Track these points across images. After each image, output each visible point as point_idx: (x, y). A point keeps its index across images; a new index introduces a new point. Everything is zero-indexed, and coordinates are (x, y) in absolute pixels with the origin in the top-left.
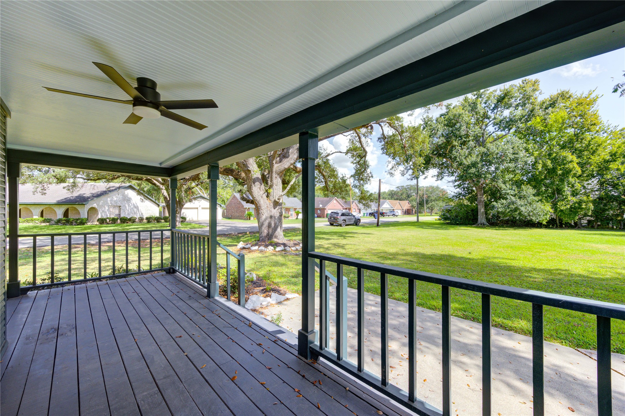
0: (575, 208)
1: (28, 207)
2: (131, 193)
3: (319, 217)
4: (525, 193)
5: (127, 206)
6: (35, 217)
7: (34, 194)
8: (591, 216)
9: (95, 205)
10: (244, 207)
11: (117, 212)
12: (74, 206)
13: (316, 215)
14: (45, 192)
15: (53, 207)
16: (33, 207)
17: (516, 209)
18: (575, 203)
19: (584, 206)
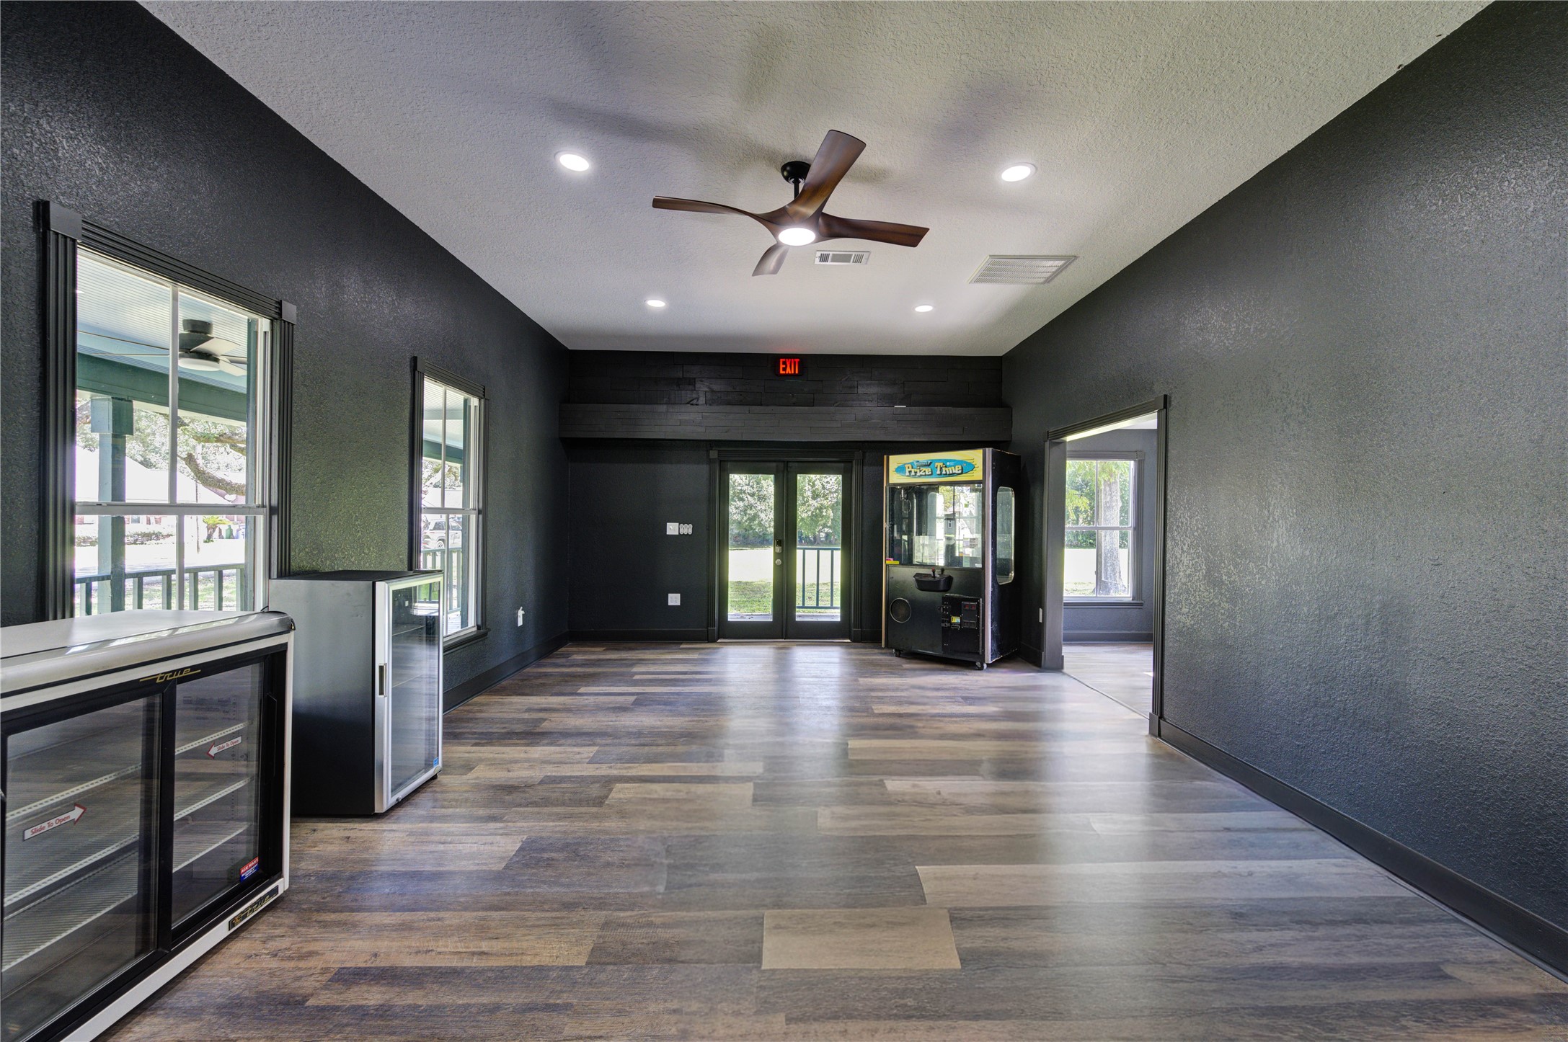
0: (816, 516)
4: (765, 492)
8: (830, 527)
17: (755, 516)
18: (816, 509)
19: (824, 514)
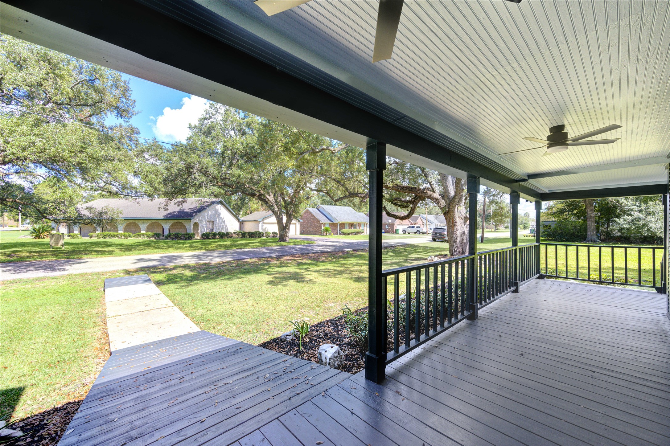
1: (136, 222)
2: (220, 208)
3: (387, 232)
5: (217, 220)
6: (143, 232)
7: (159, 210)
9: (197, 220)
10: (321, 222)
11: (211, 227)
12: (181, 221)
13: (383, 231)
14: (167, 207)
15: (159, 222)
16: (141, 221)
17: (644, 226)
